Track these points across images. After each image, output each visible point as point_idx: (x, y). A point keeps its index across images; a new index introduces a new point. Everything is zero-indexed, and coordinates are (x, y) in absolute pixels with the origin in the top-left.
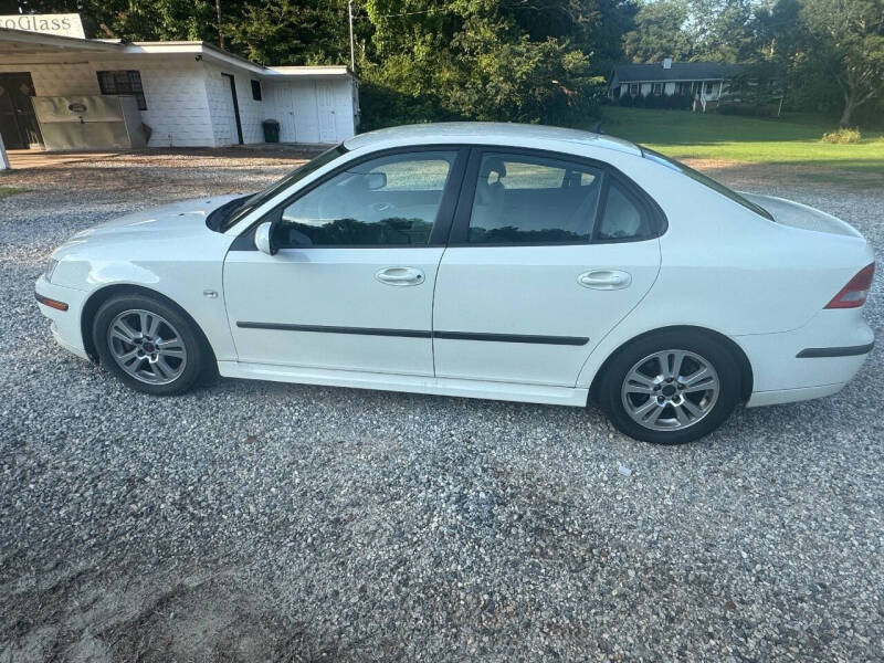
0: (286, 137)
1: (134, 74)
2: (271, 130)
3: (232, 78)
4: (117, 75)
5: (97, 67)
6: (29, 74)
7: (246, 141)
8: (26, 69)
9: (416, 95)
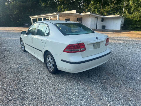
0: (107, 28)
1: (82, 18)
2: (104, 27)
3: (97, 18)
4: (80, 18)
5: (77, 17)
6: (70, 19)
7: (97, 29)
8: (70, 18)
9: (138, 20)
